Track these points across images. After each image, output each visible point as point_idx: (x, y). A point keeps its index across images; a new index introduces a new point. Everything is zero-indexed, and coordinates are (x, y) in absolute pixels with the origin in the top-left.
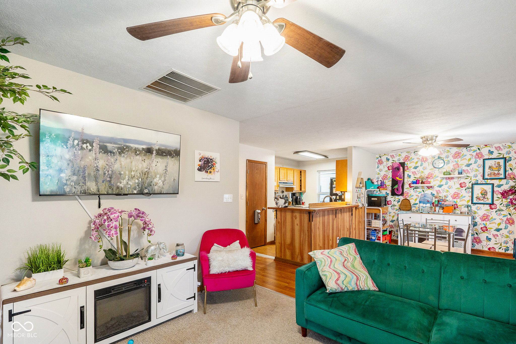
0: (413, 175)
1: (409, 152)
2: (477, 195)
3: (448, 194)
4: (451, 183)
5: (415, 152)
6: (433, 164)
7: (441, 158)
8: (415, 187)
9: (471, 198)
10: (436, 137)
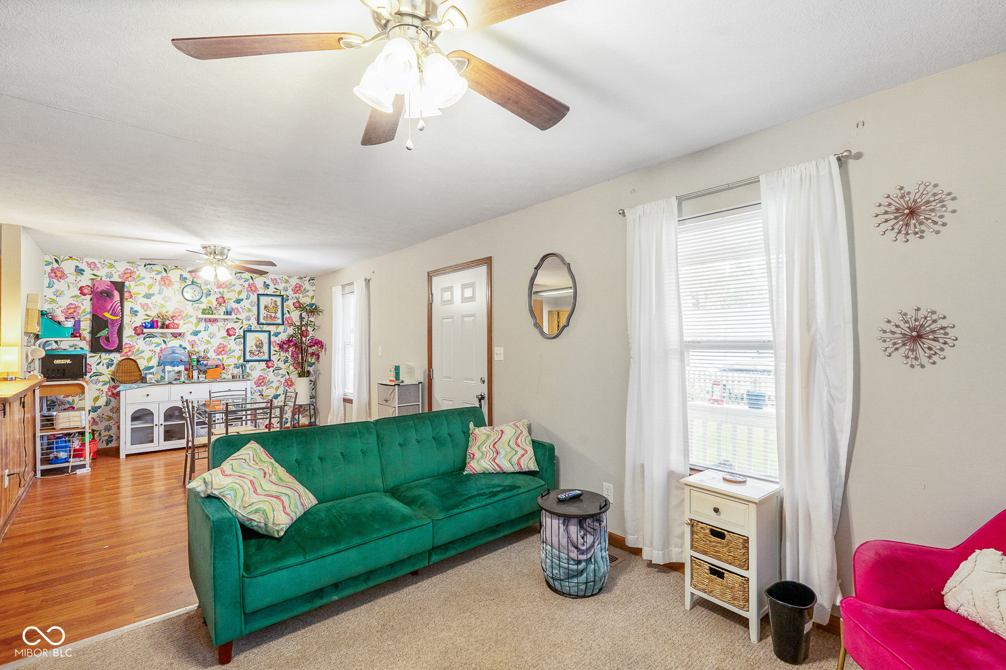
0: (143, 310)
1: (133, 263)
2: (251, 348)
3: (209, 346)
4: (213, 328)
5: (148, 265)
6: (184, 292)
7: (197, 283)
8: (148, 335)
9: (243, 352)
10: (229, 250)
